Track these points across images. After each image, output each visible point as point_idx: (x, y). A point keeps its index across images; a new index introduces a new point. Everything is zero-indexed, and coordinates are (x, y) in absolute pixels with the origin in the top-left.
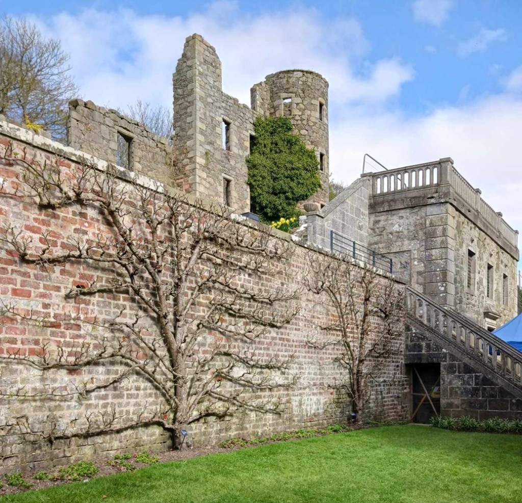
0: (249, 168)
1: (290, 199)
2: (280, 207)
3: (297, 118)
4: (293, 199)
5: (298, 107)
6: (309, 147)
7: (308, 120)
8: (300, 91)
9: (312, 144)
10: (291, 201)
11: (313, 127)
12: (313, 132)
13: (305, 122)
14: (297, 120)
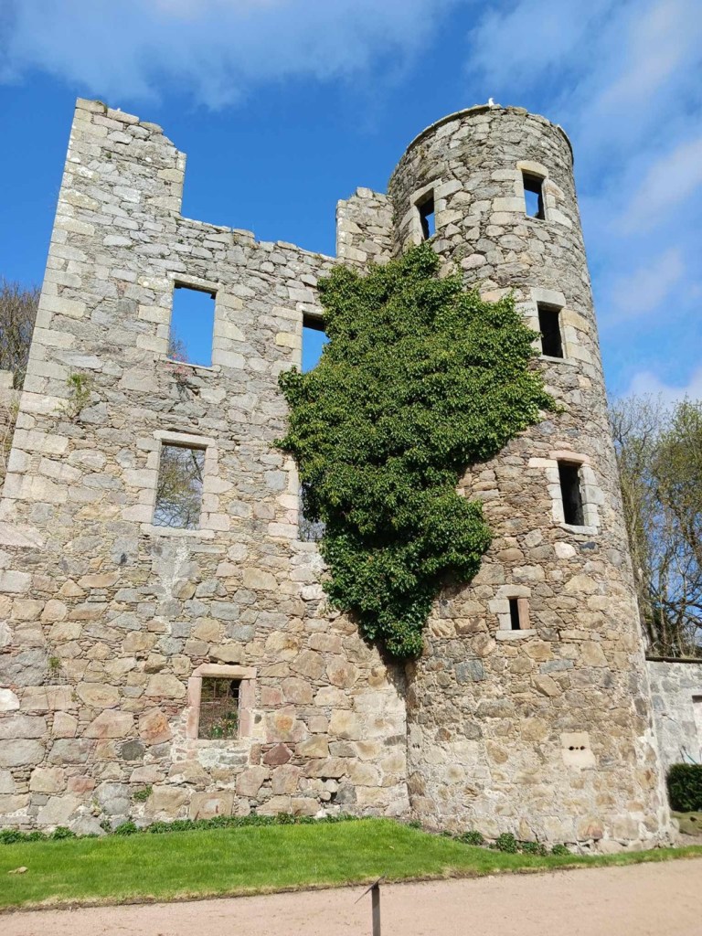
0: (292, 402)
1: (424, 466)
2: (391, 499)
3: (451, 230)
4: (436, 463)
5: (452, 204)
6: (492, 296)
7: (483, 226)
8: (454, 164)
9: (502, 287)
10: (430, 472)
11: (503, 239)
12: (505, 251)
13: (471, 234)
14: (450, 238)
